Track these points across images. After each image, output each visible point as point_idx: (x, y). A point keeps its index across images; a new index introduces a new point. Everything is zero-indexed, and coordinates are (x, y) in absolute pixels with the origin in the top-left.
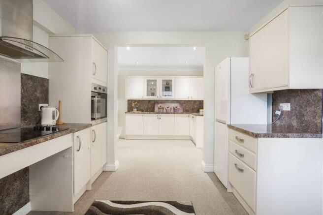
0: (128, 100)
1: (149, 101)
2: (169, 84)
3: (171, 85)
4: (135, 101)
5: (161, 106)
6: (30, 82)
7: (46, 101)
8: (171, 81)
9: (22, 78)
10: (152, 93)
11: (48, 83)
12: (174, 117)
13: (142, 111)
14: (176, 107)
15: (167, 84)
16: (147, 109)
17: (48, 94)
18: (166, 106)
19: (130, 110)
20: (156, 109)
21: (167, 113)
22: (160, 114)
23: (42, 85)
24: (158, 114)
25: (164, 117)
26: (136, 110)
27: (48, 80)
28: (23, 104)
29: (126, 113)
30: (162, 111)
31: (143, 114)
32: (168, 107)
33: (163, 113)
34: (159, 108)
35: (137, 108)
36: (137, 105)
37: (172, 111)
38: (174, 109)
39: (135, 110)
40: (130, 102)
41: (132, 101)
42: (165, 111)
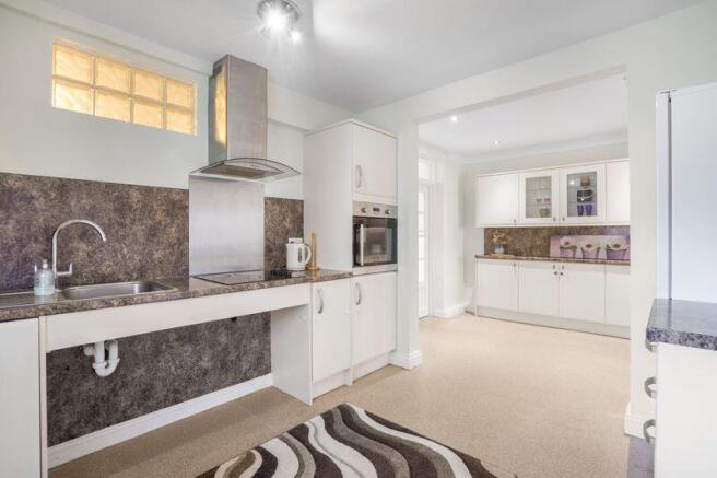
0: (486, 230)
1: (536, 231)
2: (588, 184)
3: (596, 186)
4: (501, 230)
5: (567, 243)
6: (276, 207)
7: (300, 233)
8: (595, 173)
9: (266, 203)
10: (541, 211)
11: (302, 206)
12: (605, 273)
13: (517, 254)
14: (617, 246)
15: (582, 185)
16: (531, 249)
17: (302, 222)
18: (582, 242)
19: (489, 251)
20: (554, 251)
21: (585, 260)
22: (561, 264)
23: (294, 211)
24: (557, 264)
25: (574, 271)
26: (502, 250)
27: (302, 201)
28: (267, 239)
29: (477, 257)
30: (569, 255)
31: (517, 262)
32: (589, 246)
33: (574, 260)
34: (561, 248)
35: (505, 247)
36: (504, 239)
37: (603, 255)
38: (608, 250)
39: (499, 251)
40: (490, 233)
41: (494, 229)
42: (579, 254)
